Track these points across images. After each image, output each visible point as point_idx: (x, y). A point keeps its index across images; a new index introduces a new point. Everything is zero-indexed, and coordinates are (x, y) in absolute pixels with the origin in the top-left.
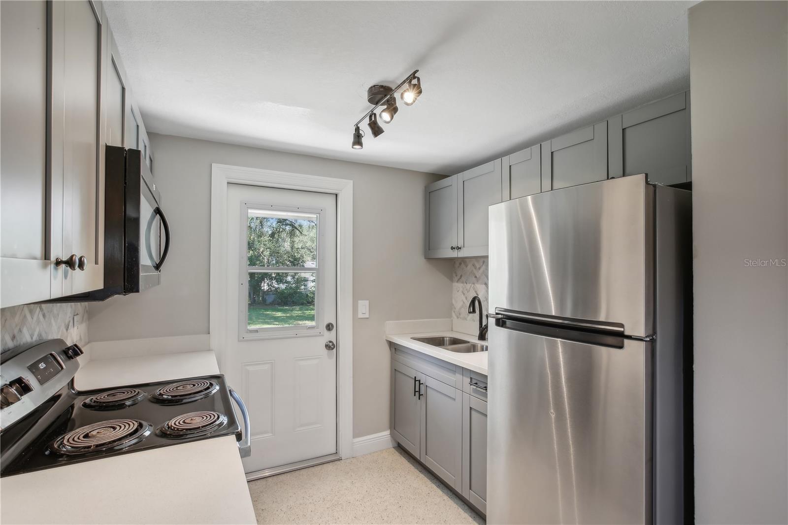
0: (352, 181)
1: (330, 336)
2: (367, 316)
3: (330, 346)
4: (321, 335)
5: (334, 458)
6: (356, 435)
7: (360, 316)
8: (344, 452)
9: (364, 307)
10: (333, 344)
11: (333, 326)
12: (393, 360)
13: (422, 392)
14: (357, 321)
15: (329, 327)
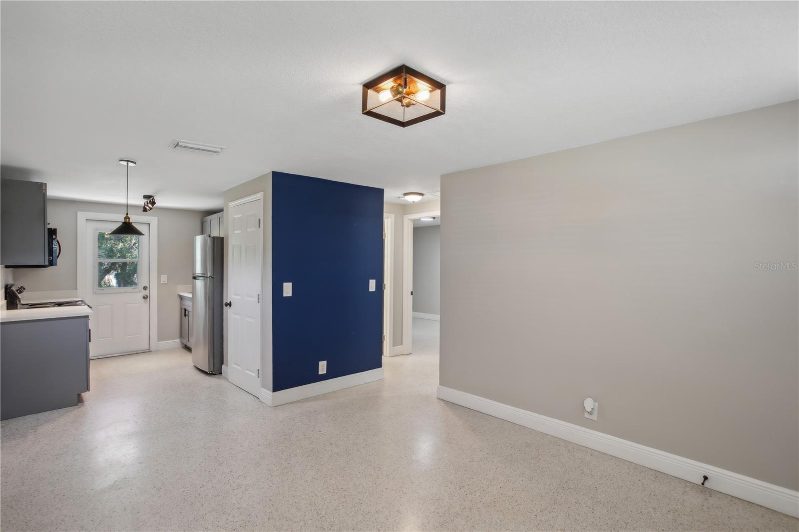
0: (157, 218)
1: (146, 293)
2: (166, 282)
3: (145, 298)
4: (140, 292)
5: (148, 351)
6: (159, 339)
7: (162, 282)
8: (152, 348)
9: (164, 278)
10: (147, 296)
11: (147, 287)
12: (181, 304)
13: (187, 314)
14: (160, 285)
15: (145, 288)
